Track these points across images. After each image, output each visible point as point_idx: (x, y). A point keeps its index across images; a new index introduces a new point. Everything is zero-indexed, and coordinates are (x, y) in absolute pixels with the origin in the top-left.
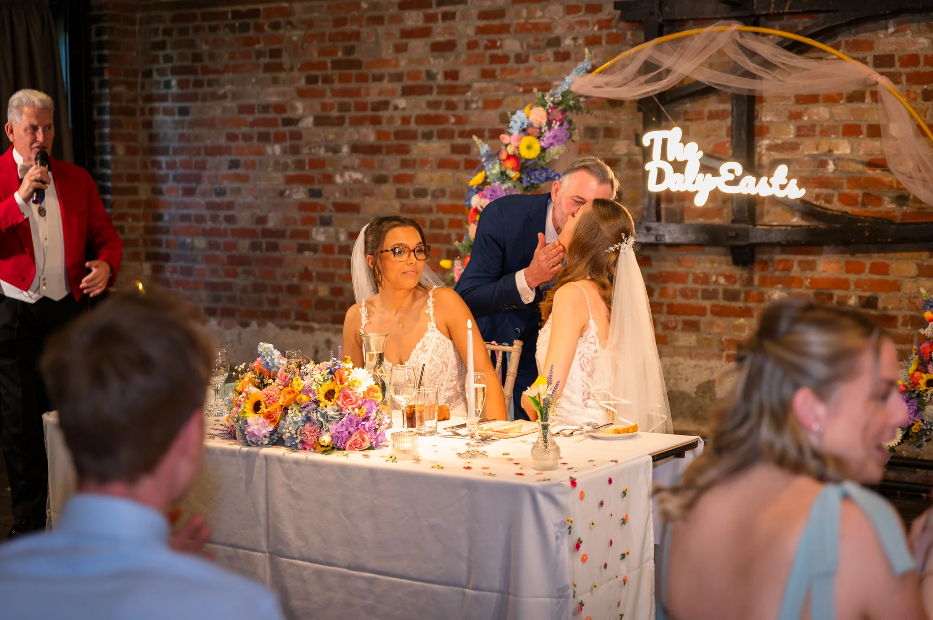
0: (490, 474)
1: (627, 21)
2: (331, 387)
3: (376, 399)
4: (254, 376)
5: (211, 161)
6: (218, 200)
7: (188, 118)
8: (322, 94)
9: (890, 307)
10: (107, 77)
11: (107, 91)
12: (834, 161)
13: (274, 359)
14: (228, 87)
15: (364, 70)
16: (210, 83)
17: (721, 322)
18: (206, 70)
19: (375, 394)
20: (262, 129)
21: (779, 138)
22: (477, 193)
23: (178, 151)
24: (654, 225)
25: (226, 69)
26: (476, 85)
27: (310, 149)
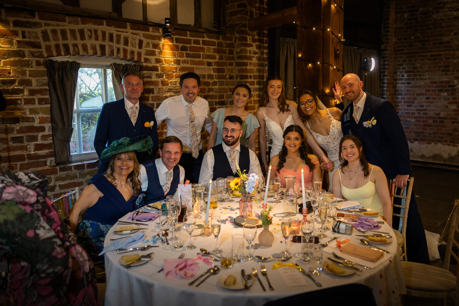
5: (418, 97)
6: (421, 108)
7: (410, 85)
10: (386, 74)
11: (386, 78)
14: (428, 76)
16: (420, 75)
18: (418, 72)
20: (440, 88)
23: (405, 95)
25: (427, 71)
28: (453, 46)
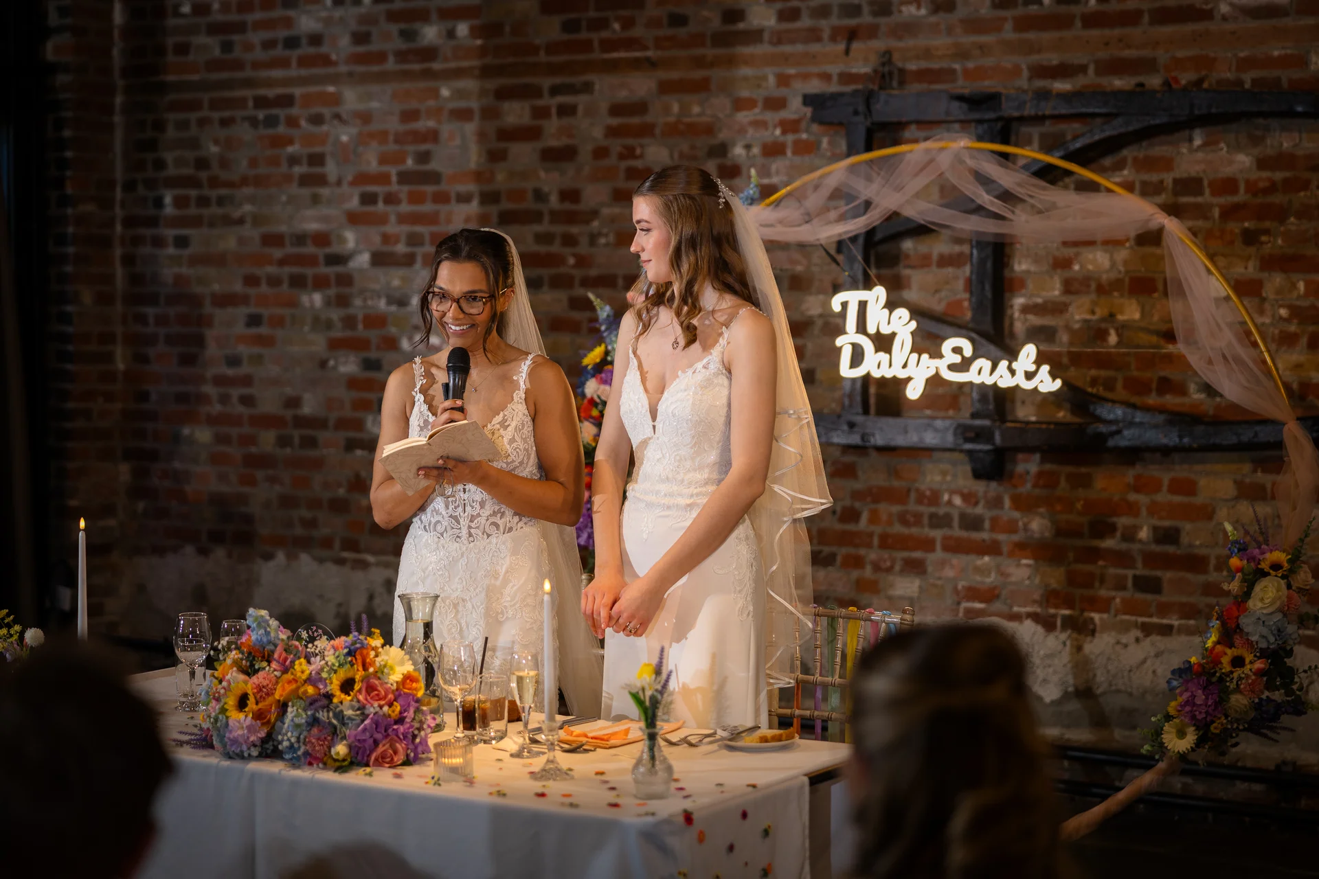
0: (571, 805)
1: (821, 123)
2: (350, 675)
3: (415, 692)
4: (240, 656)
5: (220, 315)
6: (230, 372)
7: (187, 252)
8: (382, 220)
9: (1198, 543)
10: (71, 191)
11: (70, 211)
12: (1117, 330)
13: (269, 632)
14: (248, 208)
15: (443, 187)
16: (221, 201)
17: (958, 560)
18: (214, 182)
19: (414, 685)
20: (296, 270)
21: (1038, 296)
22: (593, 376)
23: (172, 300)
24: (859, 419)
25: (244, 181)
26: (606, 211)
27: (365, 300)
28: (334, 57)
